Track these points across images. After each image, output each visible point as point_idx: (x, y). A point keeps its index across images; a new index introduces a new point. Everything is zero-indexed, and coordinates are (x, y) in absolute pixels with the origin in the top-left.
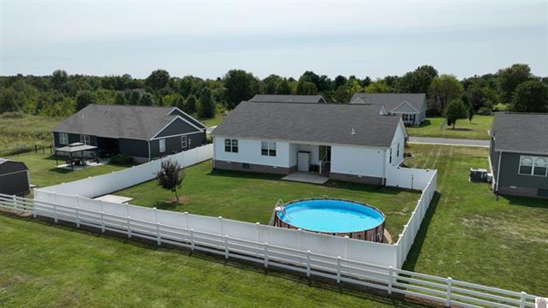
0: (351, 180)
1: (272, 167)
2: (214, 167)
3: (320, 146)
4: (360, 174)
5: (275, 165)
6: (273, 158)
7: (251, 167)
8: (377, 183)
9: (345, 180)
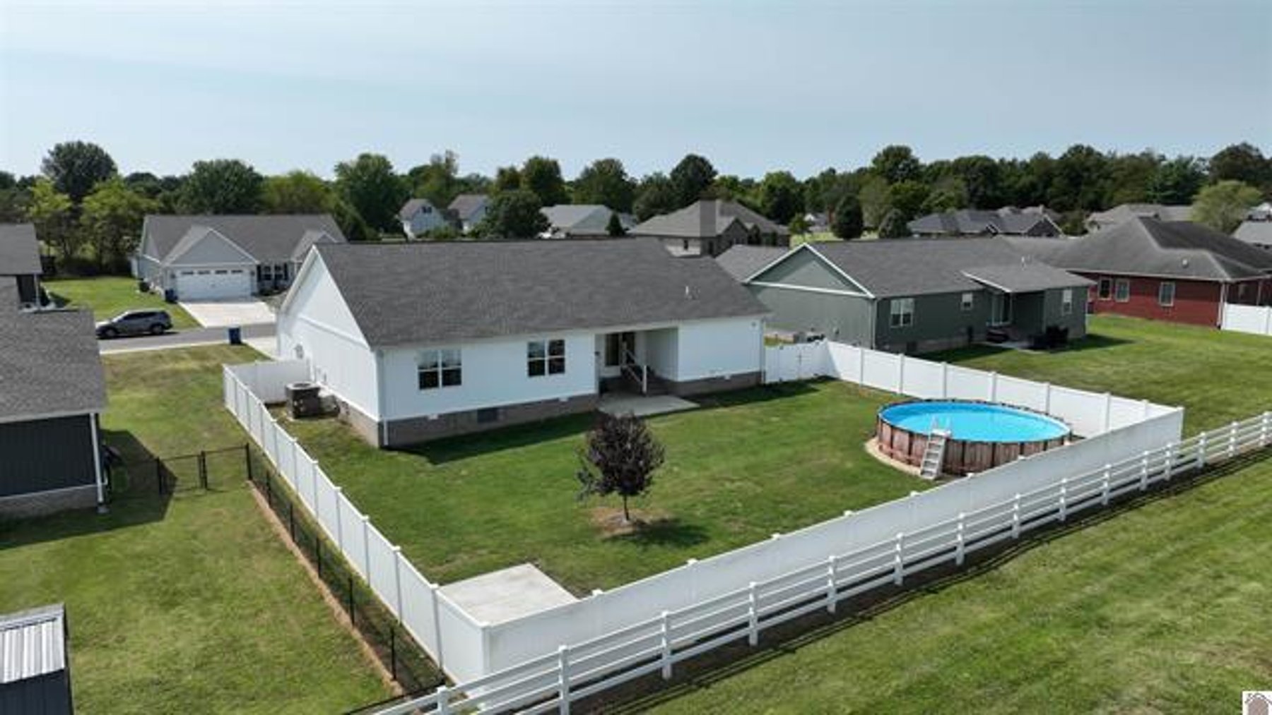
0: (715, 388)
1: (556, 400)
2: (386, 443)
3: (608, 335)
4: (727, 373)
5: (563, 395)
6: (557, 377)
7: (501, 417)
8: (753, 382)
9: (706, 390)
